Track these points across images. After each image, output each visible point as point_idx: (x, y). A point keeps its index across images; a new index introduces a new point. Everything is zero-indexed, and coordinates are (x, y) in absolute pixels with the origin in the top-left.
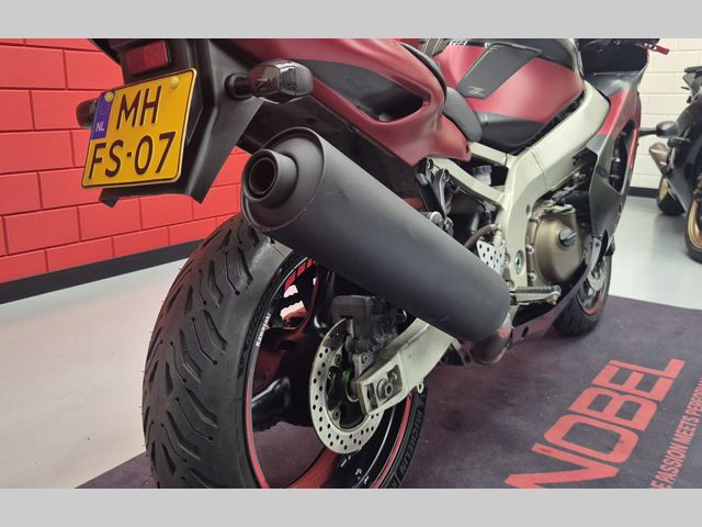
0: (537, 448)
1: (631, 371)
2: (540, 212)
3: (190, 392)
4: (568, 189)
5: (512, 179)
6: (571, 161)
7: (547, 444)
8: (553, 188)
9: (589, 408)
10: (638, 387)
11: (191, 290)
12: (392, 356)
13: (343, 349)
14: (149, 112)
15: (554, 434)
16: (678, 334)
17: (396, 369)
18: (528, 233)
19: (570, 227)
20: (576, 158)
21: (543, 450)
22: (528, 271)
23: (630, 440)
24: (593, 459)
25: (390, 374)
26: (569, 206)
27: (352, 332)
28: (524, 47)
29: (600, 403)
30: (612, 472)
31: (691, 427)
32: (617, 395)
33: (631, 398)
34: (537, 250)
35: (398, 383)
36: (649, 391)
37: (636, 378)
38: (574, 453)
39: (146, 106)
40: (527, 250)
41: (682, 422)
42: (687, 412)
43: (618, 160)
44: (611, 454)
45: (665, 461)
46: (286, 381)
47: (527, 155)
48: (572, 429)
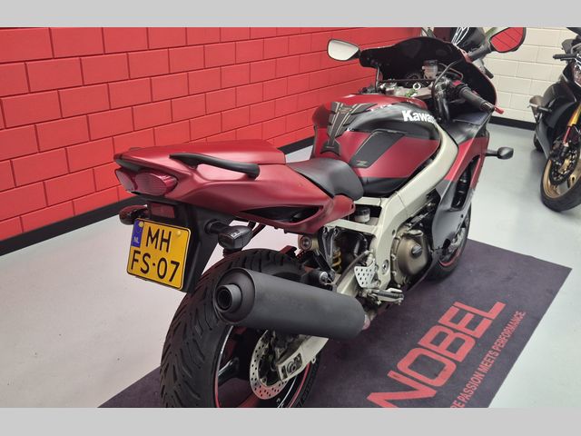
0: (391, 374)
1: (466, 312)
2: (402, 232)
3: (186, 382)
4: (422, 217)
5: (384, 214)
6: (425, 197)
7: (398, 371)
8: (412, 216)
9: (432, 343)
10: (467, 327)
11: (186, 326)
12: (297, 348)
13: (269, 345)
14: (164, 244)
15: (404, 364)
16: (509, 278)
17: (299, 355)
18: (393, 247)
19: (420, 244)
20: (429, 195)
21: (395, 376)
22: (392, 270)
23: (450, 368)
24: (424, 383)
25: (295, 359)
26: (420, 231)
27: (274, 335)
28: (395, 132)
29: (438, 340)
30: (431, 393)
31: (492, 359)
32: (452, 332)
33: (460, 335)
34: (399, 258)
35: (300, 361)
36: (473, 330)
37: (468, 318)
38: (412, 378)
39: (163, 240)
40: (391, 257)
41: (488, 355)
42: (493, 347)
43: (465, 181)
44: (435, 380)
45: (467, 386)
46: (236, 359)
47: (395, 197)
48: (416, 360)
